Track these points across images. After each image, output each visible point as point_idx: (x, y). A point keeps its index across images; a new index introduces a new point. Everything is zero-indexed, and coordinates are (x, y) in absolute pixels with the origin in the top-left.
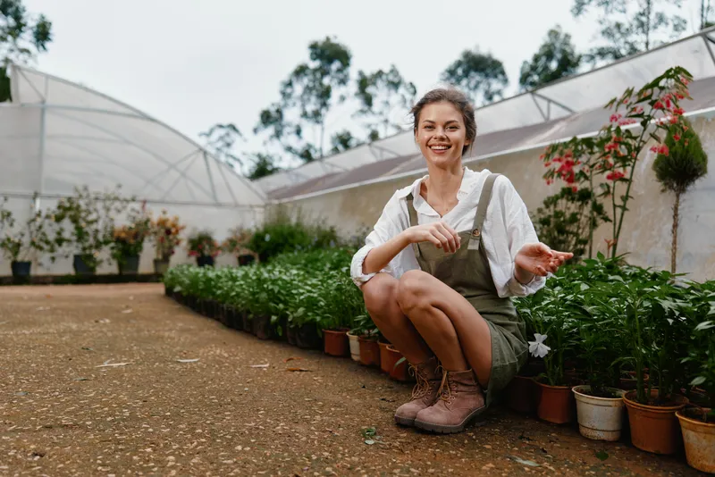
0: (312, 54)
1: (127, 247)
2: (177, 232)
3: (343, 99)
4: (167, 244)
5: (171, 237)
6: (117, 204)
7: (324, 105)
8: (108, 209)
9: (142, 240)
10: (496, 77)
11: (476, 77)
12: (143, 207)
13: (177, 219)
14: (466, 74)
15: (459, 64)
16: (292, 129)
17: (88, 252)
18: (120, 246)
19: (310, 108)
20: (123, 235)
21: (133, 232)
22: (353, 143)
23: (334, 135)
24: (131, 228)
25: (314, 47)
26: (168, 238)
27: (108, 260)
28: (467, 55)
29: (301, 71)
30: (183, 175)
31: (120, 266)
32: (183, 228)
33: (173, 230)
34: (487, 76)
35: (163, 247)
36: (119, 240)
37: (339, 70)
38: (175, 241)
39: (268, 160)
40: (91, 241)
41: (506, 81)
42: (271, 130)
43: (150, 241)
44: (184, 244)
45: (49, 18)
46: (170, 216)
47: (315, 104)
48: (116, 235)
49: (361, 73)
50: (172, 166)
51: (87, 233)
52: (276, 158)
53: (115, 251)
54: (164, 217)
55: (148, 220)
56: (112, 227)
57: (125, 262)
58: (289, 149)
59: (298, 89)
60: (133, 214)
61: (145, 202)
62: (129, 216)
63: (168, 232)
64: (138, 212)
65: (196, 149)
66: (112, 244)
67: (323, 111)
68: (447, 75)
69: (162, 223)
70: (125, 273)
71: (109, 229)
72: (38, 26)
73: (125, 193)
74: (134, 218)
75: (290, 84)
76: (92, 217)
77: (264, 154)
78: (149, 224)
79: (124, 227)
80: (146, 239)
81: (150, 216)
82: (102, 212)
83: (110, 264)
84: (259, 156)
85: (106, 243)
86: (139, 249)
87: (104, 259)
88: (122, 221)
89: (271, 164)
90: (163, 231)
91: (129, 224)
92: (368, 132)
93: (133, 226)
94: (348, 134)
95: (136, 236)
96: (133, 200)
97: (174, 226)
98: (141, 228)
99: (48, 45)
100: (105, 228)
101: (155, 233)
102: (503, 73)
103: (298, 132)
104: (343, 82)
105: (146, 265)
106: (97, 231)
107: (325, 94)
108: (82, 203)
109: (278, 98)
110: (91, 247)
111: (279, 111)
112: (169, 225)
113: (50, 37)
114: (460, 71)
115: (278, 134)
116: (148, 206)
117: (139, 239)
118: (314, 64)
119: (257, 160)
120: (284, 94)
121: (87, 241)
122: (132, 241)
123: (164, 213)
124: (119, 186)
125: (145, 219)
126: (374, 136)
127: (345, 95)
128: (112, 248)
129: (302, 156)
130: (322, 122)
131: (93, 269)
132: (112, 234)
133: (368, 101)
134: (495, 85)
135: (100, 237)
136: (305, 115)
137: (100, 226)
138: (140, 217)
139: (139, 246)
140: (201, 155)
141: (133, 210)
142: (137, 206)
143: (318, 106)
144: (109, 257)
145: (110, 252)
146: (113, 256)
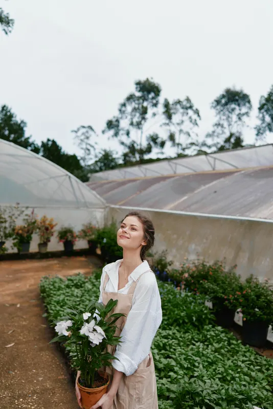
0: (137, 88)
1: (23, 240)
2: (52, 228)
3: (154, 115)
4: (46, 236)
5: (48, 232)
7: (144, 118)
9: (32, 233)
10: (245, 105)
11: (233, 106)
12: (32, 213)
13: (52, 220)
14: (226, 104)
15: (223, 96)
16: (124, 132)
18: (19, 238)
19: (136, 120)
20: (20, 232)
21: (26, 229)
22: (159, 141)
23: (148, 136)
25: (138, 84)
26: (46, 233)
28: (228, 91)
29: (130, 98)
31: (19, 250)
32: (56, 224)
33: (50, 227)
34: (239, 105)
35: (44, 238)
36: (18, 234)
37: (153, 98)
38: (51, 233)
39: (109, 153)
40: (2, 234)
41: (250, 108)
42: (112, 132)
43: (36, 233)
44: (56, 234)
46: (49, 217)
47: (138, 118)
48: (16, 231)
49: (166, 100)
52: (114, 152)
53: (16, 241)
56: (14, 226)
58: (123, 143)
59: (129, 108)
60: (26, 218)
61: (34, 208)
62: (24, 220)
63: (47, 229)
64: (30, 216)
65: (65, 174)
66: (14, 237)
67: (143, 122)
68: (215, 103)
69: (44, 221)
70: (21, 253)
71: (12, 227)
74: (27, 220)
75: (124, 105)
77: (108, 149)
78: (36, 224)
79: (21, 226)
80: (34, 232)
81: (36, 218)
84: (105, 151)
85: (10, 235)
86: (29, 239)
88: (20, 223)
89: (111, 156)
90: (44, 228)
91: (24, 224)
92: (169, 134)
93: (26, 226)
94: (157, 135)
95: (28, 231)
96: (27, 208)
97: (50, 225)
100: (10, 226)
101: (39, 229)
102: (249, 102)
103: (128, 134)
104: (155, 105)
105: (34, 247)
106: (5, 228)
107: (144, 111)
109: (117, 114)
111: (117, 121)
112: (47, 224)
114: (223, 101)
115: (116, 134)
116: (35, 210)
117: (30, 232)
118: (138, 94)
119: (103, 153)
120: (120, 110)
122: (25, 235)
125: (33, 221)
126: (172, 137)
127: (156, 112)
128: (14, 239)
129: (129, 147)
130: (142, 128)
132: (14, 230)
133: (169, 116)
134: (244, 110)
135: (7, 232)
136: (132, 124)
137: (7, 225)
138: (31, 219)
139: (30, 237)
140: (67, 178)
141: (26, 215)
142: (29, 212)
143: (140, 119)
144: (12, 245)
145: (13, 241)
146: (15, 245)
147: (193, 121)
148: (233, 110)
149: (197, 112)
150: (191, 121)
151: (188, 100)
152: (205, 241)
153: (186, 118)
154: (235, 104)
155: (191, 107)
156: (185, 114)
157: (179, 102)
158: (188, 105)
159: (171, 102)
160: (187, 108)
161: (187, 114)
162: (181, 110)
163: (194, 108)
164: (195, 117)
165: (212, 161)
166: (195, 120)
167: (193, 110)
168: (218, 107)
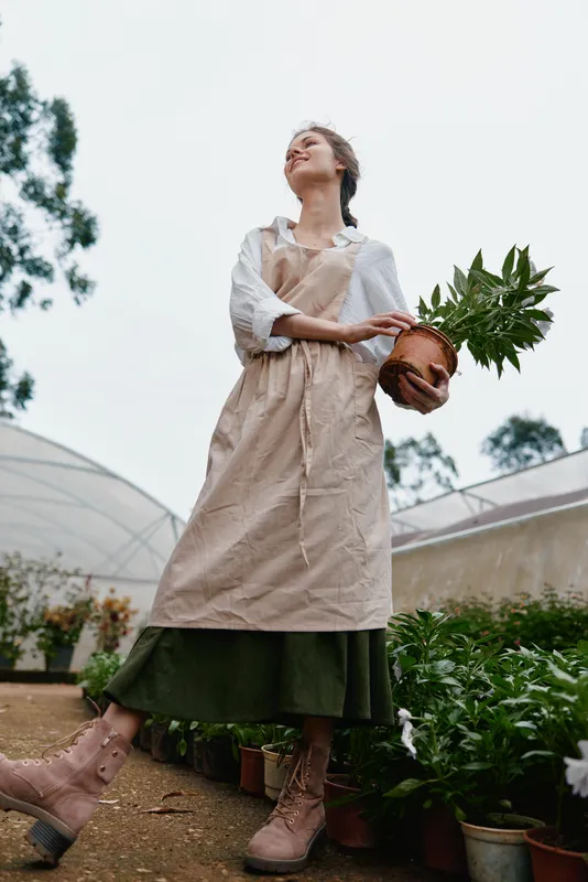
1: (59, 634)
2: (126, 617)
4: (110, 632)
5: (118, 624)
6: (55, 579)
8: (42, 584)
9: (81, 626)
10: (551, 449)
11: (527, 450)
12: (87, 583)
13: (128, 601)
14: (513, 446)
15: (505, 431)
17: (9, 639)
18: (50, 633)
20: (56, 618)
21: (70, 614)
24: (67, 610)
26: (113, 626)
27: (33, 650)
28: (515, 421)
30: (145, 543)
31: (48, 660)
32: (135, 612)
33: (121, 616)
34: (539, 449)
35: (106, 637)
36: (51, 625)
38: (122, 630)
40: (17, 625)
43: (91, 628)
44: (134, 635)
45: (34, 375)
46: (119, 596)
48: (48, 617)
49: (388, 443)
50: (136, 537)
51: (13, 615)
53: (43, 640)
54: (111, 597)
55: (91, 600)
56: (45, 608)
57: (52, 655)
60: (74, 591)
61: (90, 577)
62: (68, 593)
63: (114, 617)
64: (80, 590)
65: (164, 512)
66: (42, 630)
68: (489, 445)
69: (109, 605)
70: (52, 670)
71: (40, 610)
72: (20, 384)
73: (67, 564)
74: (74, 596)
76: (22, 594)
78: (92, 605)
79: (60, 608)
80: (86, 626)
81: (94, 595)
82: (34, 587)
83: (34, 656)
85: (34, 628)
86: (74, 638)
87: (28, 649)
88: (58, 600)
90: (108, 615)
91: (65, 604)
93: (71, 606)
95: (72, 621)
96: (76, 573)
97: (123, 609)
98: (82, 609)
99: (27, 403)
100: (36, 609)
101: (98, 618)
102: (560, 442)
105: (80, 660)
106: (25, 612)
108: (11, 574)
110: (14, 633)
112: (116, 607)
113: (32, 395)
114: (507, 440)
116: (93, 581)
117: (77, 625)
121: (11, 624)
122: (65, 627)
123: (112, 591)
124: (60, 554)
125: (87, 598)
128: (41, 635)
131: (12, 661)
132: (43, 616)
133: (395, 473)
134: (550, 455)
135: (28, 620)
137: (30, 606)
138: (83, 596)
139: (76, 634)
140: (169, 520)
141: (74, 586)
142: (80, 582)
144: (35, 647)
145: (37, 640)
146: (40, 646)
147: (444, 481)
148: (528, 458)
149: (450, 463)
150: (439, 481)
151: (431, 439)
152: (449, 582)
153: (427, 475)
154: (532, 447)
155: (437, 453)
156: (425, 467)
157: (413, 443)
158: (431, 449)
159: (396, 443)
160: (428, 455)
161: (430, 466)
162: (418, 459)
163: (445, 454)
164: (446, 472)
165: (475, 504)
166: (448, 480)
167: (442, 459)
168: (498, 452)
